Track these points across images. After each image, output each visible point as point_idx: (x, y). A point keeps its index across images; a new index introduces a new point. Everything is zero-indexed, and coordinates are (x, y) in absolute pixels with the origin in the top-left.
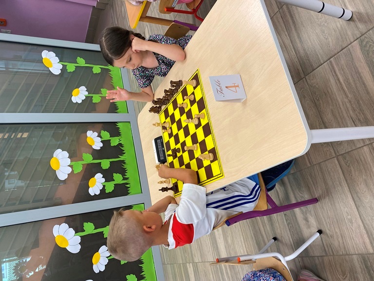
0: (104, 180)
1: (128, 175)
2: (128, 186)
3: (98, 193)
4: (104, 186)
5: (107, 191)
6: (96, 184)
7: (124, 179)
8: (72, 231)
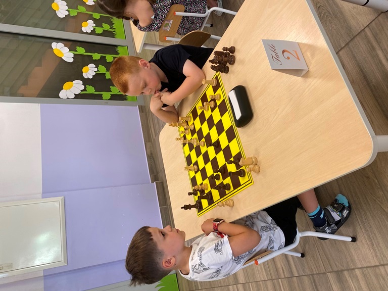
0: (94, 25)
1: (114, 27)
2: (115, 33)
3: (89, 32)
4: (94, 29)
5: (96, 32)
6: (89, 26)
7: (111, 28)
8: (67, 49)
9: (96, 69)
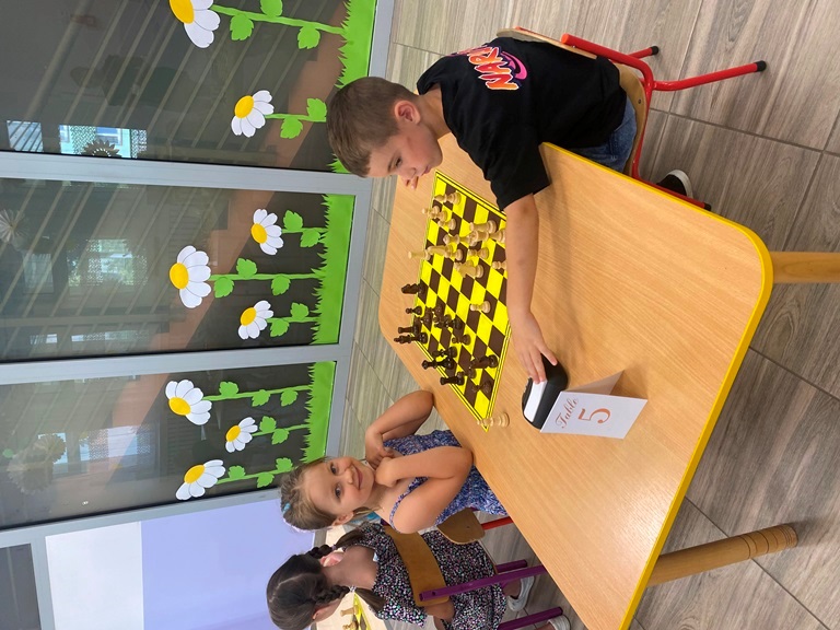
0: (271, 314)
1: (320, 308)
2: (314, 328)
3: (255, 335)
4: (269, 325)
5: (272, 335)
7: (311, 315)
8: (198, 393)
9: (255, 428)
